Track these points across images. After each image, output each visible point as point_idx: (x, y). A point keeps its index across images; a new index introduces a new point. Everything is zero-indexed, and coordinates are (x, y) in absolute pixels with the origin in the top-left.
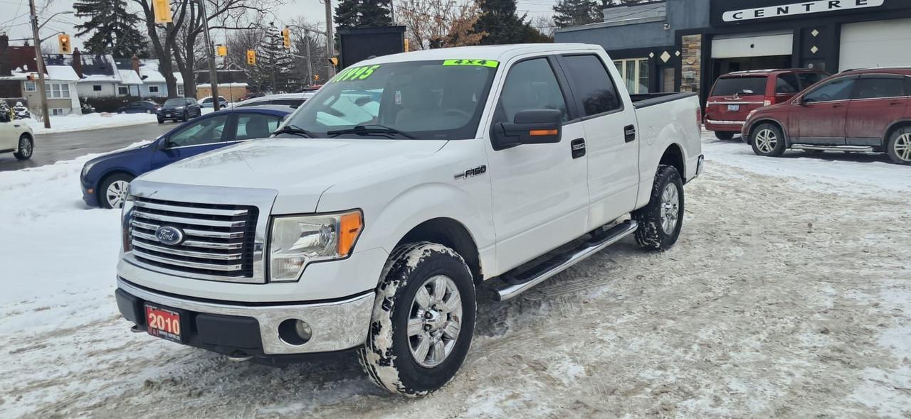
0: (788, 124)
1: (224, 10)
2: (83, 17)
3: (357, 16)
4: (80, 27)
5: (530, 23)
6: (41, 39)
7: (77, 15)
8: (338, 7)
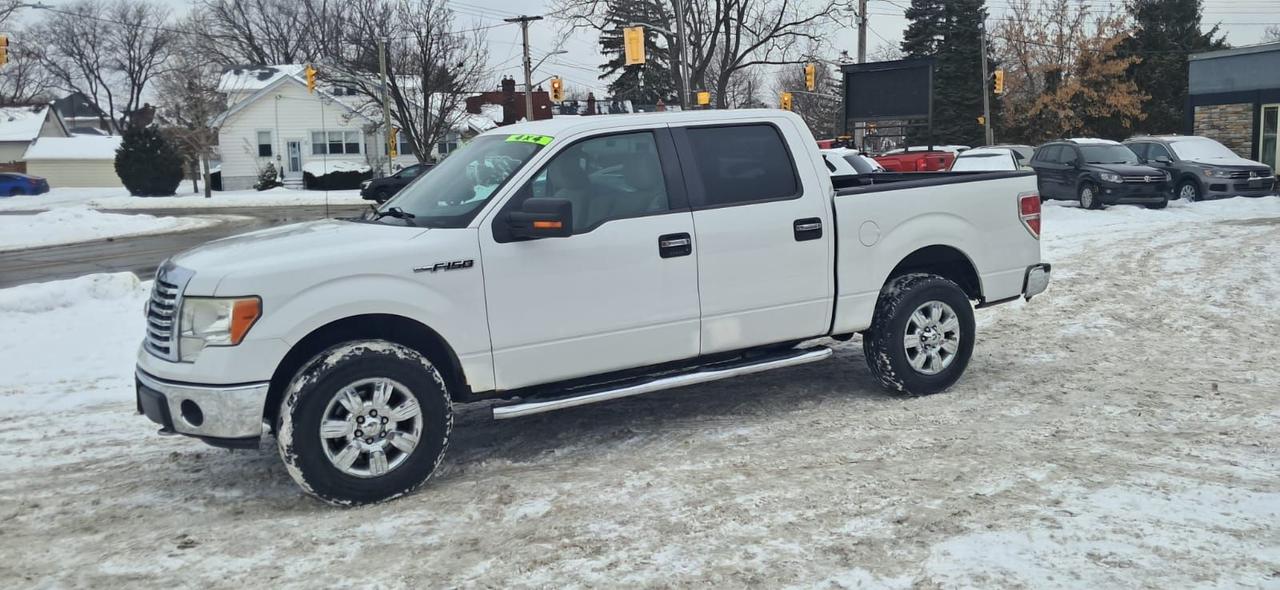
1: (767, 39)
2: (609, 55)
3: (934, 40)
4: (606, 66)
5: (1224, 38)
6: (532, 84)
7: (603, 53)
8: (908, 29)
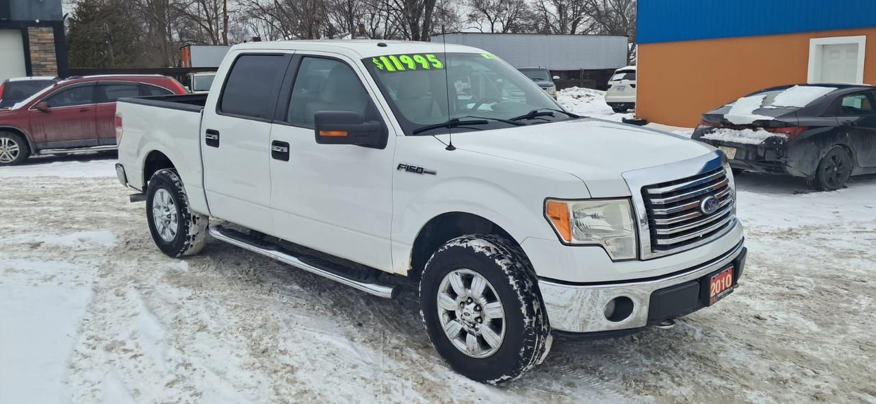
0: (31, 130)
